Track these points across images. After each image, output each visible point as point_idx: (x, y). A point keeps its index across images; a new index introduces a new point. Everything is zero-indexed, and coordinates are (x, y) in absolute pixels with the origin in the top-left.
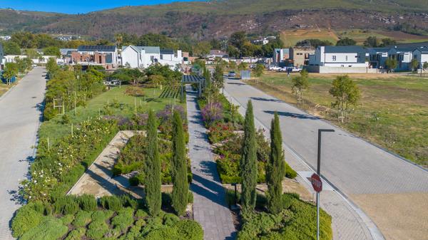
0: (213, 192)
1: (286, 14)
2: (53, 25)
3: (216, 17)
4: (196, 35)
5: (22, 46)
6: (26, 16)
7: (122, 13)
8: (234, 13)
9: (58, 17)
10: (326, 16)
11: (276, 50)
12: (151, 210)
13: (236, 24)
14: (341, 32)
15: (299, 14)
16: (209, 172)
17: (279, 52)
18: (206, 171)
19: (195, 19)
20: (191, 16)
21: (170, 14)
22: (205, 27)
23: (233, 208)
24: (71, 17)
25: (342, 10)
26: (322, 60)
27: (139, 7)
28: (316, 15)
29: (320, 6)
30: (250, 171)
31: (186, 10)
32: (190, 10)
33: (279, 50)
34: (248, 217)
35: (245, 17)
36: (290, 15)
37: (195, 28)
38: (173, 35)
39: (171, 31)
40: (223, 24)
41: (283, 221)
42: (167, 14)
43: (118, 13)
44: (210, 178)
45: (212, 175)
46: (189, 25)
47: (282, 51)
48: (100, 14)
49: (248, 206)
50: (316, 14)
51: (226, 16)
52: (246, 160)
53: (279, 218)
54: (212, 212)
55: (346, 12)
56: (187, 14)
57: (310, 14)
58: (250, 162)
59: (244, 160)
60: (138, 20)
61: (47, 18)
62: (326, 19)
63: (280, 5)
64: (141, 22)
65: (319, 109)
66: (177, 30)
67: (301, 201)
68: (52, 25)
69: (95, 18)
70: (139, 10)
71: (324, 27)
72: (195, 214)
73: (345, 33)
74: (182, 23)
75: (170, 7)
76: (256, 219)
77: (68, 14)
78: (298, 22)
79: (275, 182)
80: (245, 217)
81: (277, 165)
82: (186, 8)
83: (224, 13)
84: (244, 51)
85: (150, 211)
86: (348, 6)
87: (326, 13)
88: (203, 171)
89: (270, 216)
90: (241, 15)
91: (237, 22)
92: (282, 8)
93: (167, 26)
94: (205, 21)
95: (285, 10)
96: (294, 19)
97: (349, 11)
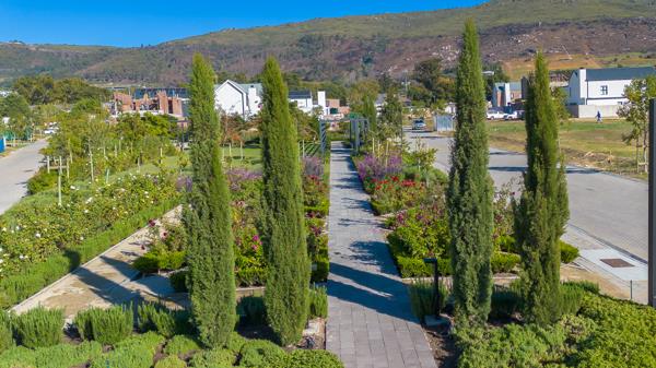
0: (382, 294)
1: (511, 31)
2: (95, 68)
3: (388, 42)
4: (353, 74)
5: (33, 101)
6: (47, 53)
7: (219, 42)
8: (420, 34)
9: (105, 53)
10: (579, 32)
11: (497, 85)
12: (204, 332)
13: (422, 52)
14: (607, 59)
15: (534, 32)
16: (370, 259)
17: (502, 89)
18: (364, 258)
19: (350, 48)
20: (343, 42)
21: (307, 41)
22: (368, 61)
23: (431, 322)
24: (130, 52)
25: (607, 21)
26: (583, 95)
27: (251, 30)
28: (562, 32)
29: (568, 16)
30: (475, 212)
31: (335, 32)
32: (341, 32)
33: (502, 85)
34: (472, 337)
35: (439, 40)
36: (518, 33)
37: (351, 62)
38: (311, 77)
39: (308, 69)
40: (400, 53)
41: (570, 341)
42: (301, 40)
43: (213, 42)
44: (373, 269)
45: (378, 264)
46: (339, 58)
47: (507, 86)
48: (181, 45)
49: (471, 308)
50: (562, 29)
51: (404, 39)
52: (462, 184)
53: (558, 334)
54: (375, 335)
55: (614, 24)
56: (337, 38)
57: (553, 30)
58: (473, 187)
59: (457, 184)
60: (248, 52)
61: (86, 56)
62: (580, 38)
63: (500, 17)
64: (255, 57)
65: (592, 159)
66: (319, 67)
67: (606, 297)
68: (93, 68)
69: (172, 53)
70: (252, 34)
71: (577, 51)
72: (328, 340)
73: (616, 60)
74: (328, 55)
75: (306, 27)
76: (495, 340)
77: (125, 47)
78: (532, 46)
79: (542, 241)
80: (465, 338)
81: (547, 193)
82: (334, 28)
83: (401, 34)
84: (438, 92)
85: (204, 335)
86: (618, 13)
87: (581, 28)
88: (356, 257)
89: (534, 330)
90: (432, 37)
91: (426, 49)
92: (503, 22)
93: (300, 61)
94: (369, 49)
95: (508, 26)
96: (524, 41)
97: (620, 22)
